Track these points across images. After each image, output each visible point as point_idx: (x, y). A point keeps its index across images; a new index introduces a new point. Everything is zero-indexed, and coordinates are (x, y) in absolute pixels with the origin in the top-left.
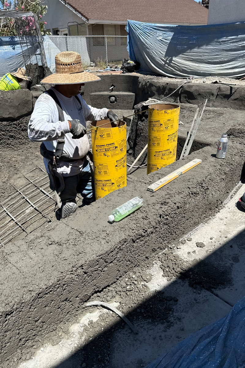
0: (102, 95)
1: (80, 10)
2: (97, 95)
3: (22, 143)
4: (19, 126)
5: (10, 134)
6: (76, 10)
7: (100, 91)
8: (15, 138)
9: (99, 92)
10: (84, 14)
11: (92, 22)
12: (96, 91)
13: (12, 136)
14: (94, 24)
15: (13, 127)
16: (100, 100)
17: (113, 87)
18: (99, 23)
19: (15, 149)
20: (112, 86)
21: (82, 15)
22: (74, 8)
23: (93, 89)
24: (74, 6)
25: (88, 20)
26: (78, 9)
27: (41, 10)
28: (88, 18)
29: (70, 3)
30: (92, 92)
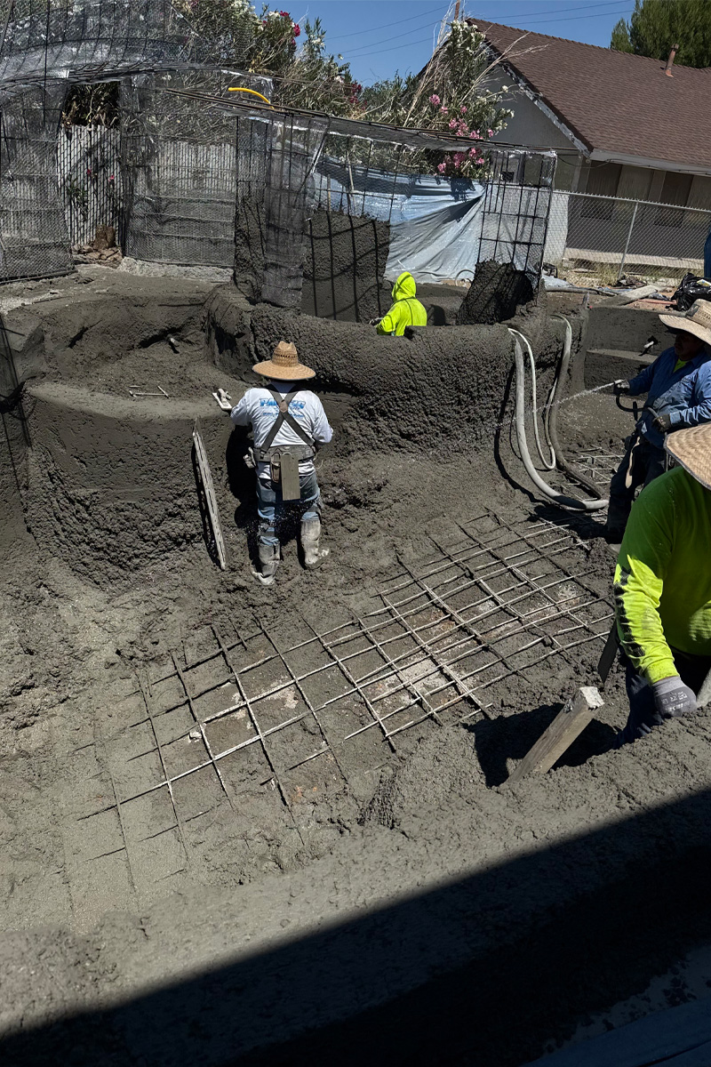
0: (620, 359)
1: (574, 122)
2: (608, 357)
3: (457, 449)
4: (467, 409)
5: (444, 424)
6: (562, 119)
7: (613, 347)
8: (449, 435)
9: (611, 349)
10: (583, 133)
11: (598, 156)
12: (602, 346)
13: (445, 430)
14: (604, 162)
15: (455, 410)
16: (610, 370)
17: (652, 343)
18: (616, 162)
19: (442, 459)
20: (650, 341)
21: (577, 133)
22: (557, 112)
23: (599, 339)
24: (558, 108)
25: (591, 149)
26: (568, 118)
27: (495, 119)
28: (593, 144)
29: (549, 98)
30: (593, 346)
